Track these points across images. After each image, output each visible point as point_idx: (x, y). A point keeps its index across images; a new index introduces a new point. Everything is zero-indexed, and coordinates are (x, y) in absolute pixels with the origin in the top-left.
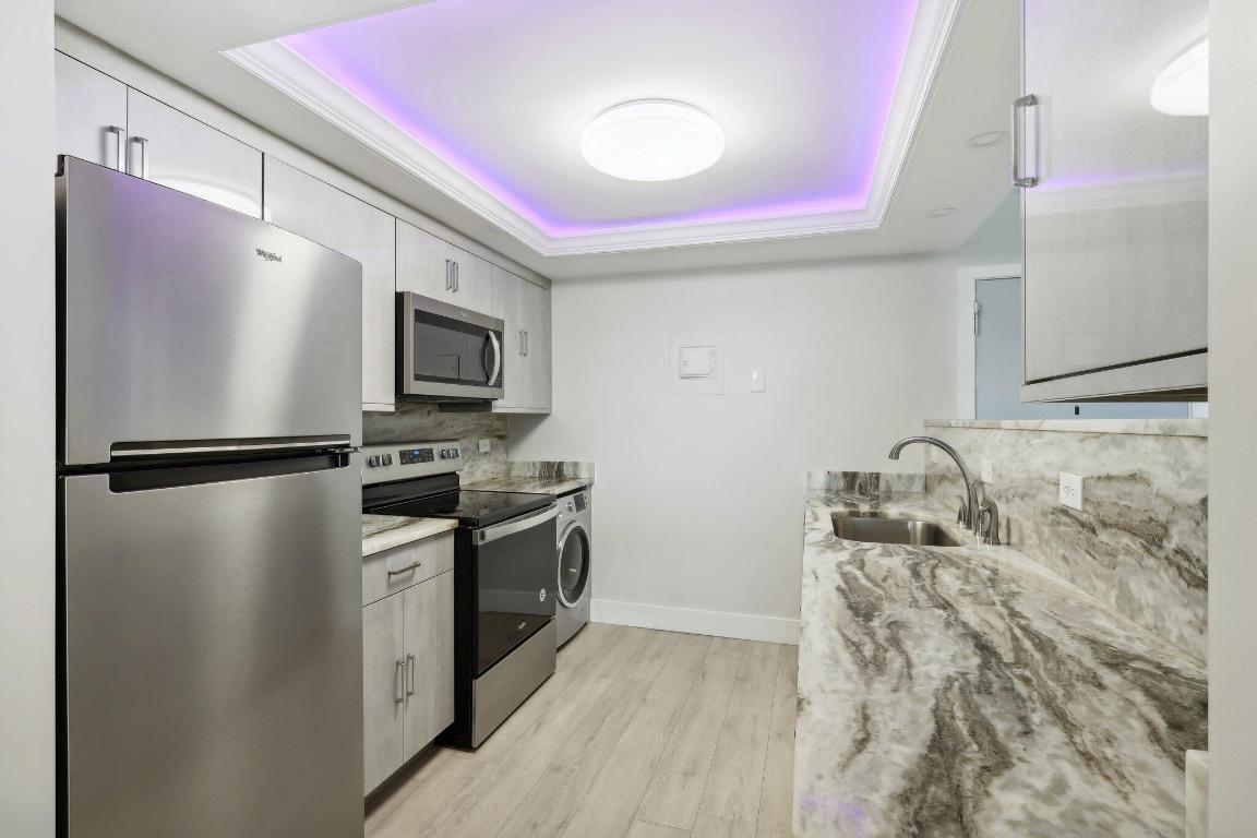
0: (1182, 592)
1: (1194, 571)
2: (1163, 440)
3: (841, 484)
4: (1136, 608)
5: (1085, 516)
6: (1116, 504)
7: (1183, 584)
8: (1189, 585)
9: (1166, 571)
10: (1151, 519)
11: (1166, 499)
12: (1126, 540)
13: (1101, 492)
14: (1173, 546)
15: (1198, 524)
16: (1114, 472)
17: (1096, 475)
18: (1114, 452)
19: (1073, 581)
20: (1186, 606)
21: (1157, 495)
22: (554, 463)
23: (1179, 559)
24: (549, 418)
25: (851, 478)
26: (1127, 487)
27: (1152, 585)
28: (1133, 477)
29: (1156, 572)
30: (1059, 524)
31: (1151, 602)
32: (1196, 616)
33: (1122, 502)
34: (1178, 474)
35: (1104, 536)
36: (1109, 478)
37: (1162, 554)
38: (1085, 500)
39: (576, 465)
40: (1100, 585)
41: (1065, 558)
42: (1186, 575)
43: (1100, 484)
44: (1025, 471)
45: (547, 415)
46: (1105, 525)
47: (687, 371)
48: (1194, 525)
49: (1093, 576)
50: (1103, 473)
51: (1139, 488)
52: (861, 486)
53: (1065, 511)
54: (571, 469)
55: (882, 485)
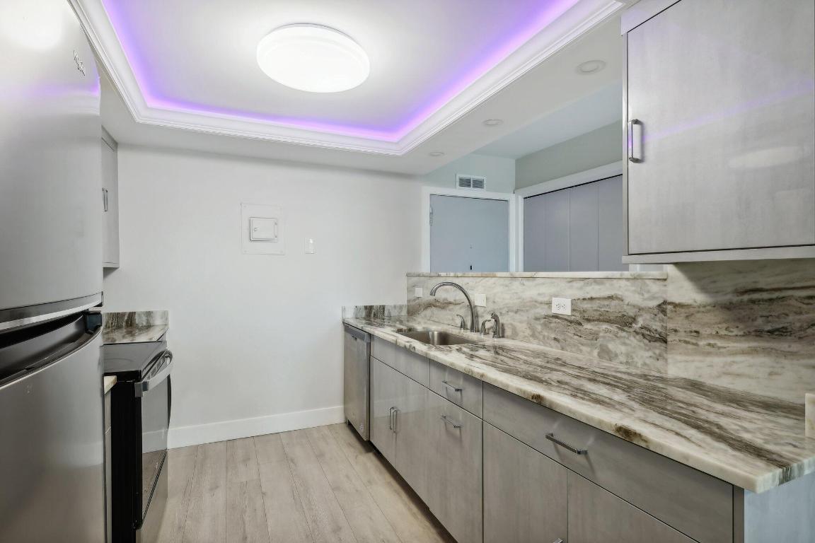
0: (646, 345)
1: (653, 335)
2: (631, 281)
3: (364, 314)
4: (613, 355)
5: (573, 317)
6: (599, 310)
7: (646, 341)
8: (650, 341)
9: (635, 337)
10: (624, 316)
11: (634, 306)
12: (605, 326)
13: (586, 305)
14: (639, 325)
15: (656, 315)
16: (594, 296)
17: (581, 298)
18: (597, 287)
19: (563, 349)
20: (648, 351)
21: (628, 305)
22: (123, 314)
23: (643, 331)
24: (117, 270)
25: (369, 309)
26: (606, 303)
27: (625, 344)
28: (611, 298)
29: (628, 338)
30: (550, 323)
31: (624, 352)
32: (655, 353)
33: (603, 309)
34: (643, 295)
35: (588, 326)
36: (592, 299)
37: (631, 330)
38: (573, 310)
39: (149, 314)
40: (584, 348)
41: (555, 339)
42: (648, 337)
43: (585, 302)
44: (519, 298)
45: (116, 268)
46: (588, 320)
47: (255, 235)
48: (653, 316)
49: (579, 345)
50: (589, 296)
51: (614, 303)
52: (375, 315)
53: (556, 316)
54: (144, 318)
55: (386, 313)
